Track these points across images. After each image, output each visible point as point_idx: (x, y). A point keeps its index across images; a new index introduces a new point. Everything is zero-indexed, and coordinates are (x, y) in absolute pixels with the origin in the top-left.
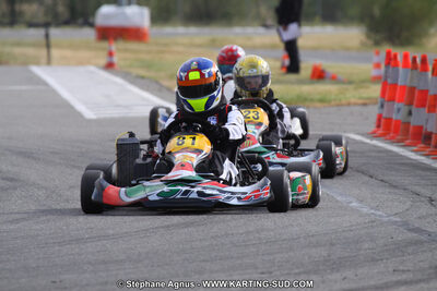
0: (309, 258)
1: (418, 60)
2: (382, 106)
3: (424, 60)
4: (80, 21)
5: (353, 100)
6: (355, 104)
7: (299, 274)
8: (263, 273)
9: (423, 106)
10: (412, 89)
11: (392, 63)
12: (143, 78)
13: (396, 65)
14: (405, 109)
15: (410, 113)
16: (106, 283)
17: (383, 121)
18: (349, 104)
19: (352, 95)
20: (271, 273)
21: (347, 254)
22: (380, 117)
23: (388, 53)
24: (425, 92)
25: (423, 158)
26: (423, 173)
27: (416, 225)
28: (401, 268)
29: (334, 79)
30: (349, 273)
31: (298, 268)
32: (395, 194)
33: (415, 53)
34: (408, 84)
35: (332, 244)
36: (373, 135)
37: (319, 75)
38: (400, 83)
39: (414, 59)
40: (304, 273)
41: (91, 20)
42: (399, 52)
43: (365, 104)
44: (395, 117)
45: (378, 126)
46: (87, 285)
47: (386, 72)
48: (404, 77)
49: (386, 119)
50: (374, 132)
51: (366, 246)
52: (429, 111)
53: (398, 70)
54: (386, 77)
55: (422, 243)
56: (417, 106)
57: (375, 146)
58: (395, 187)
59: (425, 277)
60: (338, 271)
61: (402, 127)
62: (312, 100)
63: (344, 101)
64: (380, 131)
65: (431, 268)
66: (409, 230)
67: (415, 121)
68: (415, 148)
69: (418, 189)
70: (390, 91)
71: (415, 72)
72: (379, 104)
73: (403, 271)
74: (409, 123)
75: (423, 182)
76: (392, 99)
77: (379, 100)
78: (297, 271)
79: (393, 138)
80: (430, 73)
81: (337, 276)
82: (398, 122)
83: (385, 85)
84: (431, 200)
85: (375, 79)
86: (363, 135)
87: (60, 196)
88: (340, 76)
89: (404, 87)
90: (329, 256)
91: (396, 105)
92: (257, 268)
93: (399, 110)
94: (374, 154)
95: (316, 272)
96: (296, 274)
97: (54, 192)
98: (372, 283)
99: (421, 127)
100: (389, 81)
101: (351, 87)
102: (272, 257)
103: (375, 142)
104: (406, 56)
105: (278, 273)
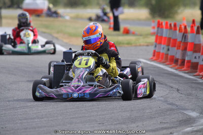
0: (121, 117)
1: (172, 25)
2: (156, 46)
3: (175, 25)
4: (15, 6)
5: (142, 44)
6: (143, 45)
7: (117, 124)
8: (100, 124)
9: (175, 46)
10: (170, 39)
11: (160, 26)
12: (44, 33)
13: (162, 27)
14: (166, 48)
15: (168, 50)
16: (27, 128)
17: (156, 53)
18: (140, 45)
19: (142, 41)
20: (103, 124)
21: (139, 115)
22: (155, 51)
23: (159, 22)
24: (175, 40)
25: (174, 70)
26: (174, 77)
27: (171, 102)
28: (164, 121)
29: (134, 34)
30: (140, 124)
31: (116, 121)
32: (161, 87)
33: (171, 22)
34: (168, 36)
35: (132, 111)
36: (151, 60)
37: (127, 32)
38: (164, 35)
39: (171, 25)
40: (119, 124)
41: (20, 6)
42: (164, 22)
43: (148, 46)
44: (162, 51)
45: (154, 56)
46: (18, 129)
47: (158, 31)
48: (166, 33)
49: (157, 52)
50: (152, 58)
51: (148, 111)
52: (177, 49)
53: (163, 30)
54: (158, 33)
55: (174, 110)
56: (172, 46)
57: (152, 65)
58: (162, 84)
59: (175, 126)
60: (134, 123)
61: (164, 56)
62: (123, 44)
63: (138, 44)
64: (155, 58)
65: (177, 121)
66: (168, 104)
67: (170, 53)
68: (171, 66)
69: (171, 85)
70: (159, 39)
71: (171, 31)
72: (154, 46)
73: (165, 123)
74: (168, 54)
75: (174, 82)
76: (160, 43)
77: (154, 44)
78: (115, 123)
79: (160, 61)
80: (178, 31)
81: (134, 125)
82: (163, 54)
83: (157, 37)
84: (178, 90)
85: (153, 34)
86: (146, 59)
87: (6, 88)
88: (136, 32)
89: (165, 38)
90: (130, 116)
91: (162, 46)
92: (97, 121)
93: (163, 48)
94: (152, 69)
95: (124, 123)
96: (115, 124)
97: (2, 86)
98: (150, 128)
99: (173, 56)
100: (159, 35)
101: (141, 37)
102: (104, 117)
103: (152, 63)
104: (167, 23)
105: (106, 124)
